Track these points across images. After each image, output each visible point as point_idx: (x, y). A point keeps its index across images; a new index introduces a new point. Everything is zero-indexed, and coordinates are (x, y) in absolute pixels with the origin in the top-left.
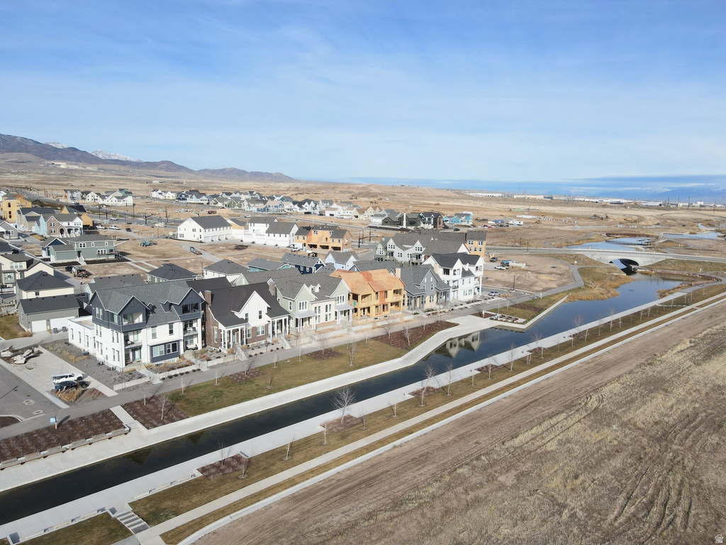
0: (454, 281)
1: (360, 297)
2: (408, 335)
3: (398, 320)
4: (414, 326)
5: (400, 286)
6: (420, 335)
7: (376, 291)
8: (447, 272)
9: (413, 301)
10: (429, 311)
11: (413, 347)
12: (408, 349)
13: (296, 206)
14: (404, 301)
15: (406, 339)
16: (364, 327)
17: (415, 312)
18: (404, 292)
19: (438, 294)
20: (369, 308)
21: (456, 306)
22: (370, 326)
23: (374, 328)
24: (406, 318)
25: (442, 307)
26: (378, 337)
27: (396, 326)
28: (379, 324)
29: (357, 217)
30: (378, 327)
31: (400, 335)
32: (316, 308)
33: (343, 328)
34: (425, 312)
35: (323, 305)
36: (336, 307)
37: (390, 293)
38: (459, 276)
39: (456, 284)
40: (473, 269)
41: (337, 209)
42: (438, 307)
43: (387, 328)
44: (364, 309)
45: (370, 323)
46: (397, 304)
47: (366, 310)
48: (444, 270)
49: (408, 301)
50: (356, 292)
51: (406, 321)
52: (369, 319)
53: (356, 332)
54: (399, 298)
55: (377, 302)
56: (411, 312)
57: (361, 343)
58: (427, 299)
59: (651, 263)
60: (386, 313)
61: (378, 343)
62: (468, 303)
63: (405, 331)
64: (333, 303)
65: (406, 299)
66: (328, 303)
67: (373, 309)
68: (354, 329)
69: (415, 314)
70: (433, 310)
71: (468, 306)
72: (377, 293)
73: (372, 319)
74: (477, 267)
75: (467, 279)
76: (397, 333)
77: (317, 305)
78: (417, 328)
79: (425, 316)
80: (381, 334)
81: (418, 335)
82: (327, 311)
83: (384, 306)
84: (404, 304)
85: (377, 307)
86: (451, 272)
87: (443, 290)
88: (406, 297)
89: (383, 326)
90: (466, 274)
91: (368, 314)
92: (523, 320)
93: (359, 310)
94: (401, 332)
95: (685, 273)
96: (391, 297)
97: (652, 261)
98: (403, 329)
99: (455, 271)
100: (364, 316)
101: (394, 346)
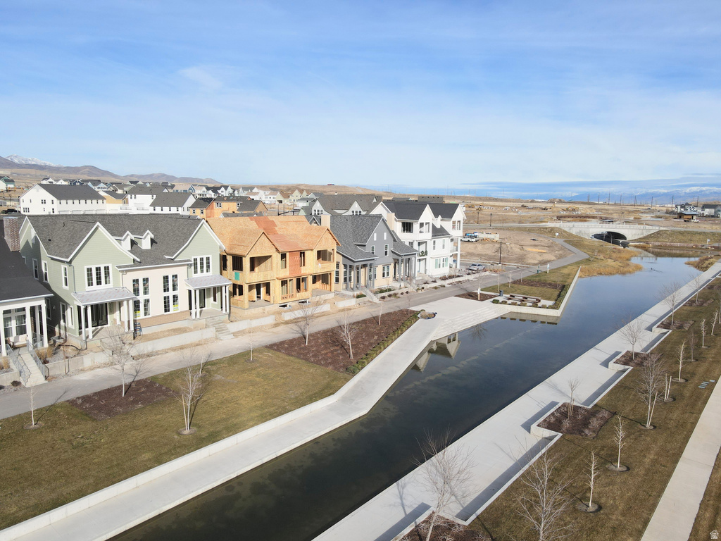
0: (419, 244)
1: (246, 263)
2: (348, 338)
3: (326, 308)
4: (360, 319)
5: (329, 244)
6: (373, 334)
7: (281, 250)
8: (407, 227)
9: (353, 274)
10: (382, 291)
11: (361, 364)
12: (351, 370)
13: (210, 192)
14: (337, 273)
15: (343, 346)
16: (255, 323)
17: (357, 293)
18: (337, 258)
19: (396, 262)
20: (267, 285)
21: (426, 283)
22: (270, 320)
23: (276, 325)
24: (342, 304)
25: (403, 284)
26: (282, 343)
27: (323, 319)
28: (288, 316)
29: (281, 202)
30: (287, 323)
31: (332, 337)
32: (136, 281)
33: (207, 326)
34: (376, 293)
35: (155, 276)
36: (189, 279)
37: (311, 256)
38: (427, 235)
39: (422, 248)
40: (447, 225)
41: (258, 193)
42: (396, 285)
43: (303, 323)
44: (258, 287)
45: (269, 314)
46: (324, 278)
47: (263, 290)
48: (404, 224)
49: (345, 273)
50: (238, 252)
51: (343, 310)
52: (268, 308)
53: (236, 334)
54: (329, 267)
55: (285, 274)
56: (351, 293)
57: (241, 359)
58: (379, 270)
59: (641, 236)
60: (302, 295)
61: (281, 357)
62: (444, 278)
63: (341, 327)
64: (182, 272)
65: (342, 270)
66: (170, 272)
67: (276, 287)
68: (233, 327)
69: (358, 297)
70: (390, 290)
71: (446, 283)
72: (283, 256)
73: (276, 307)
74: (454, 223)
75: (439, 241)
76: (325, 332)
77: (140, 275)
78: (364, 321)
79: (376, 299)
80: (291, 336)
81: (370, 335)
82: (166, 290)
83: (298, 280)
84: (337, 280)
85: (284, 283)
86: (416, 227)
87: (403, 257)
88: (341, 267)
89: (295, 321)
90: (438, 232)
91: (267, 298)
92: (550, 303)
93: (246, 289)
94: (332, 330)
95: (691, 245)
96: (313, 266)
97: (642, 234)
98: (336, 325)
99: (422, 225)
100: (258, 302)
101: (318, 363)
